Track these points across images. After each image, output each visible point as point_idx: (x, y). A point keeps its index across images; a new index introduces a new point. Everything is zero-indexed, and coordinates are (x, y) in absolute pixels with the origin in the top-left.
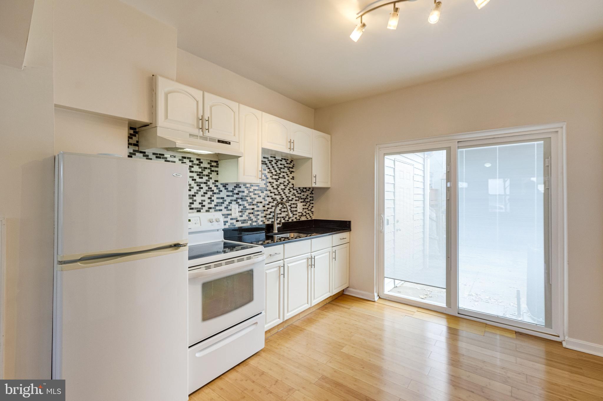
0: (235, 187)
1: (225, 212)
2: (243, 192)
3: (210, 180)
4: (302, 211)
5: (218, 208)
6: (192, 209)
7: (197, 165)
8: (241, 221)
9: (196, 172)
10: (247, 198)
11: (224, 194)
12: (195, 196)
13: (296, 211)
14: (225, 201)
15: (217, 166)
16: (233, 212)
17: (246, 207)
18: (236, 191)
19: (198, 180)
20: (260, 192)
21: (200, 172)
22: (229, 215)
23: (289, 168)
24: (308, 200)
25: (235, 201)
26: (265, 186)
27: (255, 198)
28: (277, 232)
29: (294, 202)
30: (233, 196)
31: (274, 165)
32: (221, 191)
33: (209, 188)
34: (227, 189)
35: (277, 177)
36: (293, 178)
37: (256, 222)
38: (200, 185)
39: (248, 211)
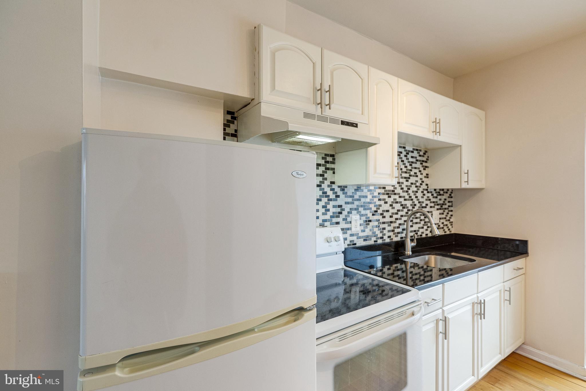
0: (355, 190)
1: (343, 225)
2: (366, 197)
3: (325, 181)
4: (438, 222)
5: (334, 220)
8: (363, 237)
10: (371, 206)
11: (342, 200)
14: (344, 210)
15: (333, 163)
16: (353, 225)
17: (369, 218)
18: (356, 197)
20: (386, 197)
22: (348, 229)
23: (422, 162)
24: (446, 207)
25: (355, 209)
26: (392, 188)
27: (381, 206)
28: (411, 253)
29: (428, 209)
30: (353, 203)
31: (404, 159)
32: (339, 196)
33: (323, 193)
34: (346, 193)
36: (427, 176)
39: (372, 224)
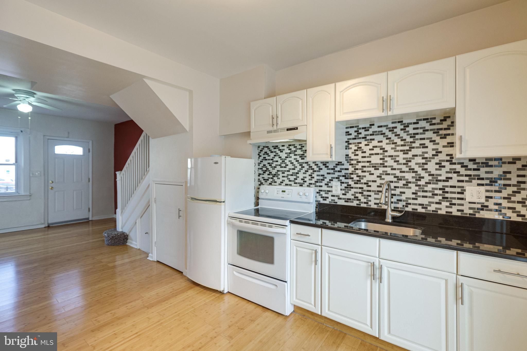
0: (336, 164)
1: (325, 188)
2: (348, 169)
4: (483, 200)
5: (318, 184)
6: (296, 183)
7: (300, 149)
8: (343, 199)
9: (299, 155)
10: (352, 176)
11: (324, 171)
12: (298, 173)
13: (462, 199)
14: (326, 178)
16: (333, 189)
17: (350, 185)
18: (338, 169)
19: (301, 161)
21: (302, 155)
22: (330, 191)
23: (436, 132)
24: (511, 183)
25: (337, 178)
26: (381, 162)
27: (365, 176)
28: (390, 221)
29: (450, 183)
30: (334, 174)
31: (401, 132)
32: (321, 169)
33: (309, 167)
34: (328, 167)
35: (407, 148)
37: (365, 203)
38: (302, 165)
39: (353, 191)
